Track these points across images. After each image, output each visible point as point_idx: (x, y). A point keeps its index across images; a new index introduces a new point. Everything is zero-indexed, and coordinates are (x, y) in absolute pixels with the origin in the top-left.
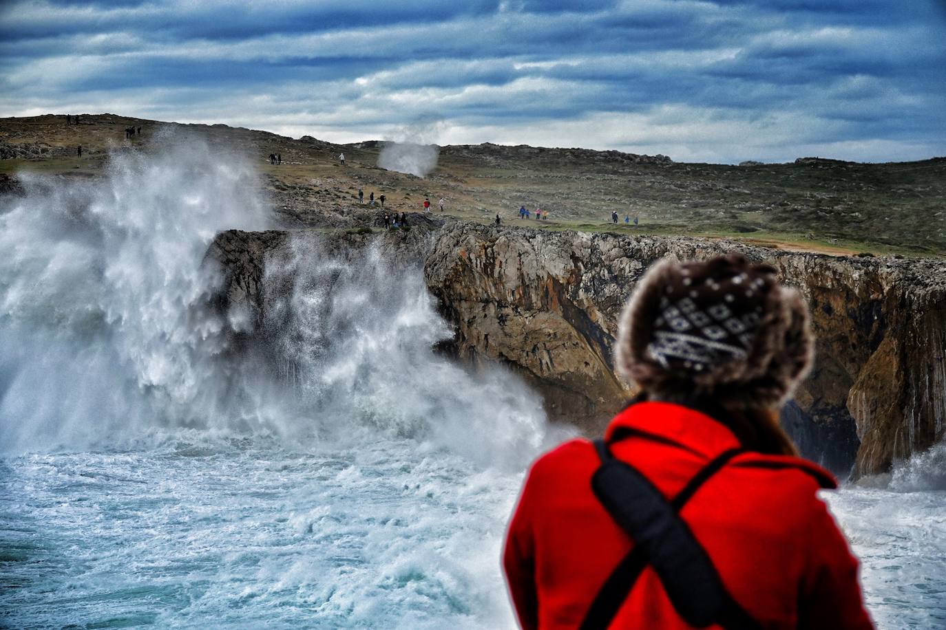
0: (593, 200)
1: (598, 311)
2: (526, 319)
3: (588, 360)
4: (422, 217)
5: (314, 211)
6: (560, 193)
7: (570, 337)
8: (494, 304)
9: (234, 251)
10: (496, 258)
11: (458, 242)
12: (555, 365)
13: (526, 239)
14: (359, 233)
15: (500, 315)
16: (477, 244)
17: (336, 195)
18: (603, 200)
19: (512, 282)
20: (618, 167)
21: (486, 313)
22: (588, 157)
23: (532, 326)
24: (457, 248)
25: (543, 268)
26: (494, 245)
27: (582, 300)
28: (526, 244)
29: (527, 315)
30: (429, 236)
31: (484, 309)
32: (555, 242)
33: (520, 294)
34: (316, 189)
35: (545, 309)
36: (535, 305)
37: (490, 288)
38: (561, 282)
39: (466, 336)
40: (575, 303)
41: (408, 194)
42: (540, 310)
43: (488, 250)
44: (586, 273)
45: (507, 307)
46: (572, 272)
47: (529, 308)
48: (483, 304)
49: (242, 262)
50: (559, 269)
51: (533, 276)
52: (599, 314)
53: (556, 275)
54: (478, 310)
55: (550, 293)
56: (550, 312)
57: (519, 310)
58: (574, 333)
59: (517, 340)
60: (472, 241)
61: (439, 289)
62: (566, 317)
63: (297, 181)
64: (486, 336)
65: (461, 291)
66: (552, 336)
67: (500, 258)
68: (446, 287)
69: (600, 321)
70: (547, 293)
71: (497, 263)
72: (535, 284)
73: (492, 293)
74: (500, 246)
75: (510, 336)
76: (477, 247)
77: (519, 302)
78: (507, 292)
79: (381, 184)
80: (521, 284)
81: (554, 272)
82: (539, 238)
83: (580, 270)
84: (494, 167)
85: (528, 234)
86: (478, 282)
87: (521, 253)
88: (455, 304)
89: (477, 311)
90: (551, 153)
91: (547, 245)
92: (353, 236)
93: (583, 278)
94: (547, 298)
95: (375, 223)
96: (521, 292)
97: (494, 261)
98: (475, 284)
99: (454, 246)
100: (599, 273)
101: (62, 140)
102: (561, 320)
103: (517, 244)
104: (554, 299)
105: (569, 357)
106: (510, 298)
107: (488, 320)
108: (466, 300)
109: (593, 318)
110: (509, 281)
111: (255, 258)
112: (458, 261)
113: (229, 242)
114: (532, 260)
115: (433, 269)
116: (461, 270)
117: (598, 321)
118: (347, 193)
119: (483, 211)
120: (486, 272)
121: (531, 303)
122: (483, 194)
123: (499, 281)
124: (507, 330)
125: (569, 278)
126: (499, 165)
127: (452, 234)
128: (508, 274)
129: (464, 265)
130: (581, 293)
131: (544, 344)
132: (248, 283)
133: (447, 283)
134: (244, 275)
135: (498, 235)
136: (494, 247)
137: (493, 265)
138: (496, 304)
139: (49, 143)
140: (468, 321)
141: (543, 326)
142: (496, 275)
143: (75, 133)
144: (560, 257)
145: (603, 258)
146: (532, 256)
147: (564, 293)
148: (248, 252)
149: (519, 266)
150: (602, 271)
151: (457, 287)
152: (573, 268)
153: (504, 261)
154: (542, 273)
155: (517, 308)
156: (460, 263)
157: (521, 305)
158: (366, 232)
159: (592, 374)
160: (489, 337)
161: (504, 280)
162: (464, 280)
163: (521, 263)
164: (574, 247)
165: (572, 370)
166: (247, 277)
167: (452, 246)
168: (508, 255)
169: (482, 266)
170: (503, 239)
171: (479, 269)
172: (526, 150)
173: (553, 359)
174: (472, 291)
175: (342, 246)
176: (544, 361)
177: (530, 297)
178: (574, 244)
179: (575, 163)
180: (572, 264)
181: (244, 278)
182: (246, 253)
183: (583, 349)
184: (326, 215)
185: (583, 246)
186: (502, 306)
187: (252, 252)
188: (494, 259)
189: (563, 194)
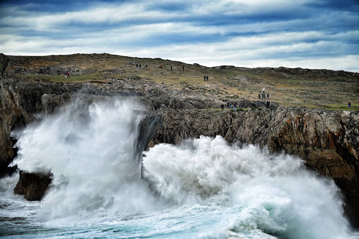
0: (338, 94)
1: (354, 149)
2: (319, 153)
3: (348, 172)
4: (262, 103)
5: (210, 100)
6: (322, 91)
7: (339, 161)
8: (303, 145)
9: (178, 119)
10: (304, 123)
11: (286, 115)
12: (332, 174)
13: (319, 114)
14: (237, 111)
15: (305, 151)
16: (295, 116)
17: (217, 92)
18: (343, 94)
19: (312, 135)
20: (345, 78)
21: (299, 149)
22: (330, 73)
23: (321, 156)
24: (285, 118)
25: (327, 128)
26: (303, 117)
27: (346, 143)
28: (319, 116)
29: (319, 151)
30: (271, 113)
31: (298, 147)
32: (332, 115)
33: (315, 140)
34: (209, 89)
35: (328, 148)
36: (323, 146)
38: (335, 135)
40: (342, 145)
41: (251, 92)
42: (325, 148)
43: (300, 120)
44: (347, 130)
45: (309, 147)
46: (341, 130)
47: (320, 147)
48: (298, 145)
49: (181, 125)
50: (334, 128)
51: (322, 132)
52: (354, 150)
53: (333, 131)
55: (330, 140)
56: (330, 149)
57: (315, 148)
58: (341, 159)
59: (314, 163)
60: (293, 115)
61: (276, 138)
62: (338, 152)
63: (199, 85)
65: (287, 139)
66: (331, 161)
67: (306, 123)
68: (280, 137)
69: (354, 153)
70: (328, 140)
71: (305, 125)
72: (323, 136)
73: (302, 140)
74: (306, 117)
75: (311, 161)
76: (295, 118)
77: (315, 144)
78: (309, 139)
79: (238, 87)
80: (316, 136)
81: (332, 130)
82: (325, 113)
83: (344, 129)
84: (288, 78)
85: (319, 112)
86: (295, 135)
88: (284, 145)
89: (294, 149)
90: (313, 71)
91: (329, 117)
92: (234, 112)
93: (346, 133)
94: (329, 143)
95: (240, 105)
96: (316, 139)
97: (303, 124)
98: (294, 135)
99: (284, 117)
100: (354, 131)
101: (85, 65)
102: (335, 153)
103: (314, 116)
104: (332, 143)
105: (338, 170)
106: (311, 143)
108: (289, 143)
109: (351, 152)
110: (310, 134)
111: (187, 123)
112: (286, 124)
113: (175, 115)
114: (321, 124)
115: (274, 128)
116: (287, 129)
117: (353, 154)
118: (223, 91)
119: (288, 99)
120: (299, 130)
121: (321, 145)
122: (287, 92)
123: (306, 134)
124: (309, 157)
125: (339, 133)
126: (290, 78)
127: (283, 112)
128: (310, 131)
129: (289, 126)
130: (345, 140)
131: (327, 164)
132: (184, 135)
133: (281, 135)
134: (182, 131)
135: (305, 112)
136: (303, 118)
137: (303, 126)
139: (79, 67)
141: (327, 156)
142: (304, 131)
143: (91, 62)
144: (335, 122)
145: (356, 123)
146: (321, 122)
147: (337, 140)
148: (184, 120)
149: (315, 127)
150: (355, 130)
151: (285, 137)
152: (341, 128)
154: (327, 131)
155: (314, 147)
156: (287, 125)
157: (316, 146)
158: (240, 111)
159: (350, 179)
161: (308, 134)
162: (289, 134)
163: (316, 126)
164: (342, 118)
165: (340, 177)
166: (184, 132)
167: (283, 117)
168: (310, 121)
169: (298, 127)
170: (307, 114)
171: (296, 128)
172: (301, 70)
173: (331, 172)
174: (293, 139)
175: (229, 117)
176: (326, 173)
177: (320, 142)
178: (342, 116)
179: (325, 77)
180: (341, 126)
181: (182, 133)
182: (183, 120)
183: (346, 167)
184: (216, 102)
185: (346, 117)
186: (307, 146)
187: (186, 120)
188: (303, 123)
189: (324, 91)
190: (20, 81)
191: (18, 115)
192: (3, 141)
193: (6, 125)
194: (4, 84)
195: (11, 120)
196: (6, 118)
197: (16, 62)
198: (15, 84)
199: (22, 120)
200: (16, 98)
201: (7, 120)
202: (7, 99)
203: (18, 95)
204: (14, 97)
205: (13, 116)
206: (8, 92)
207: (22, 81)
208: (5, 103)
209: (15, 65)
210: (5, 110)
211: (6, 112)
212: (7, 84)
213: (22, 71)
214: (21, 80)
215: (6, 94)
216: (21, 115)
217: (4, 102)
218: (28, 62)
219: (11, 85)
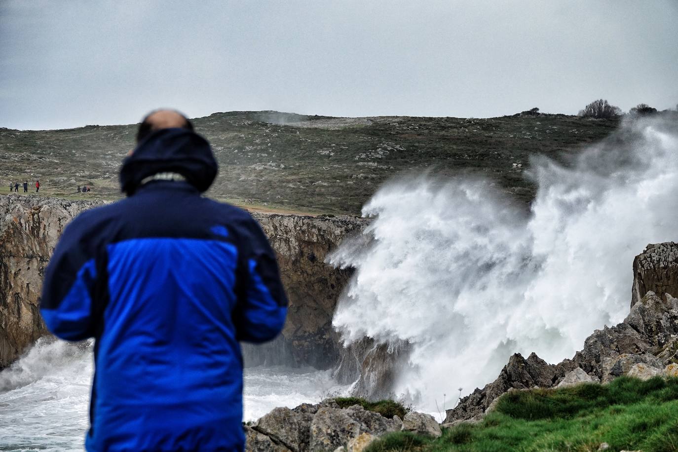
37: (35, 246)
39: (12, 285)
54: (23, 265)
64: (28, 284)
87: (61, 218)
107: (30, 271)
138: (39, 259)
140: (15, 273)
153: (47, 225)
160: (30, 285)
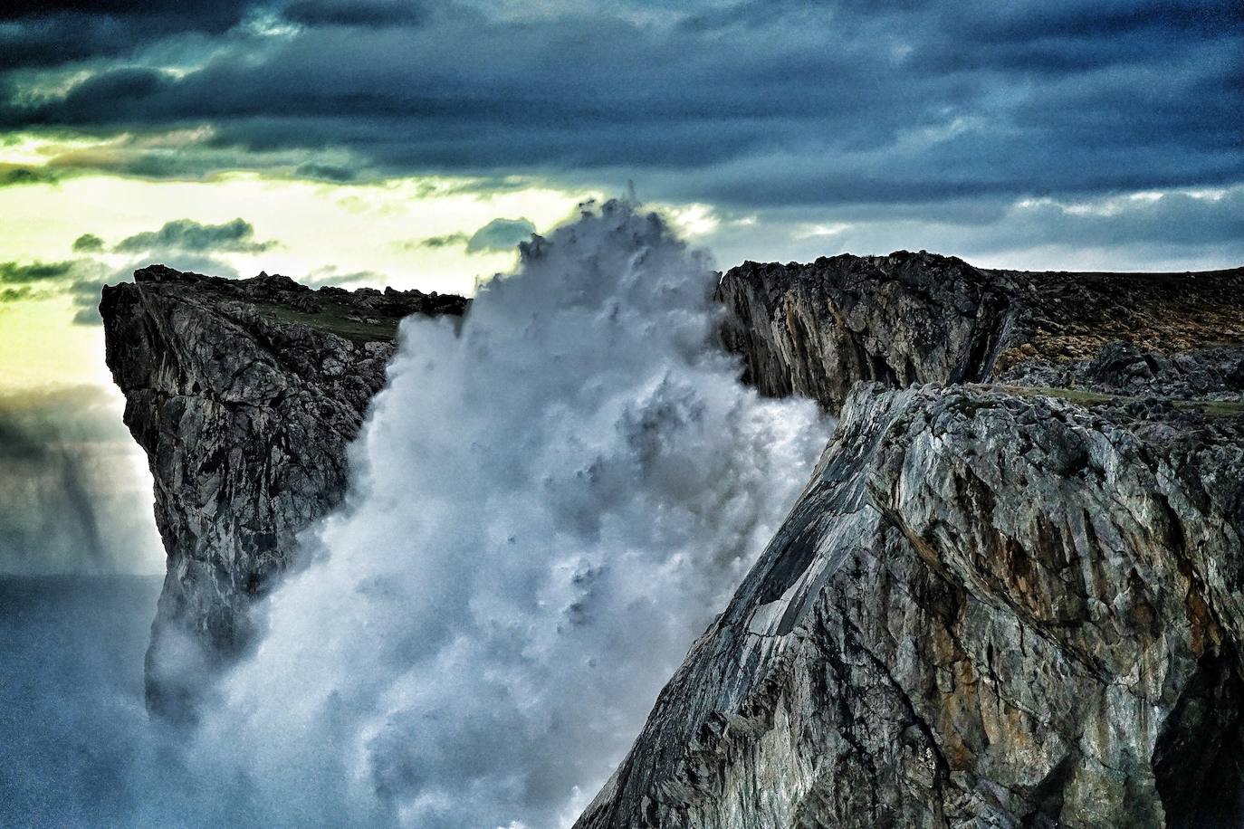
190: (1217, 436)
191: (1209, 644)
192: (1109, 796)
193: (1127, 701)
194: (1127, 458)
195: (1162, 673)
196: (1128, 662)
197: (1049, 313)
198: (1194, 458)
199: (1227, 674)
200: (1201, 542)
201: (1135, 670)
202: (1142, 545)
203: (1218, 522)
204: (1188, 533)
205: (1179, 650)
206: (1147, 504)
207: (1229, 435)
208: (1127, 572)
209: (1045, 327)
210: (1127, 613)
211: (1131, 624)
212: (1143, 454)
213: (1134, 368)
214: (1225, 433)
215: (1132, 518)
216: (1227, 643)
217: (1121, 567)
218: (1118, 315)
219: (1168, 461)
